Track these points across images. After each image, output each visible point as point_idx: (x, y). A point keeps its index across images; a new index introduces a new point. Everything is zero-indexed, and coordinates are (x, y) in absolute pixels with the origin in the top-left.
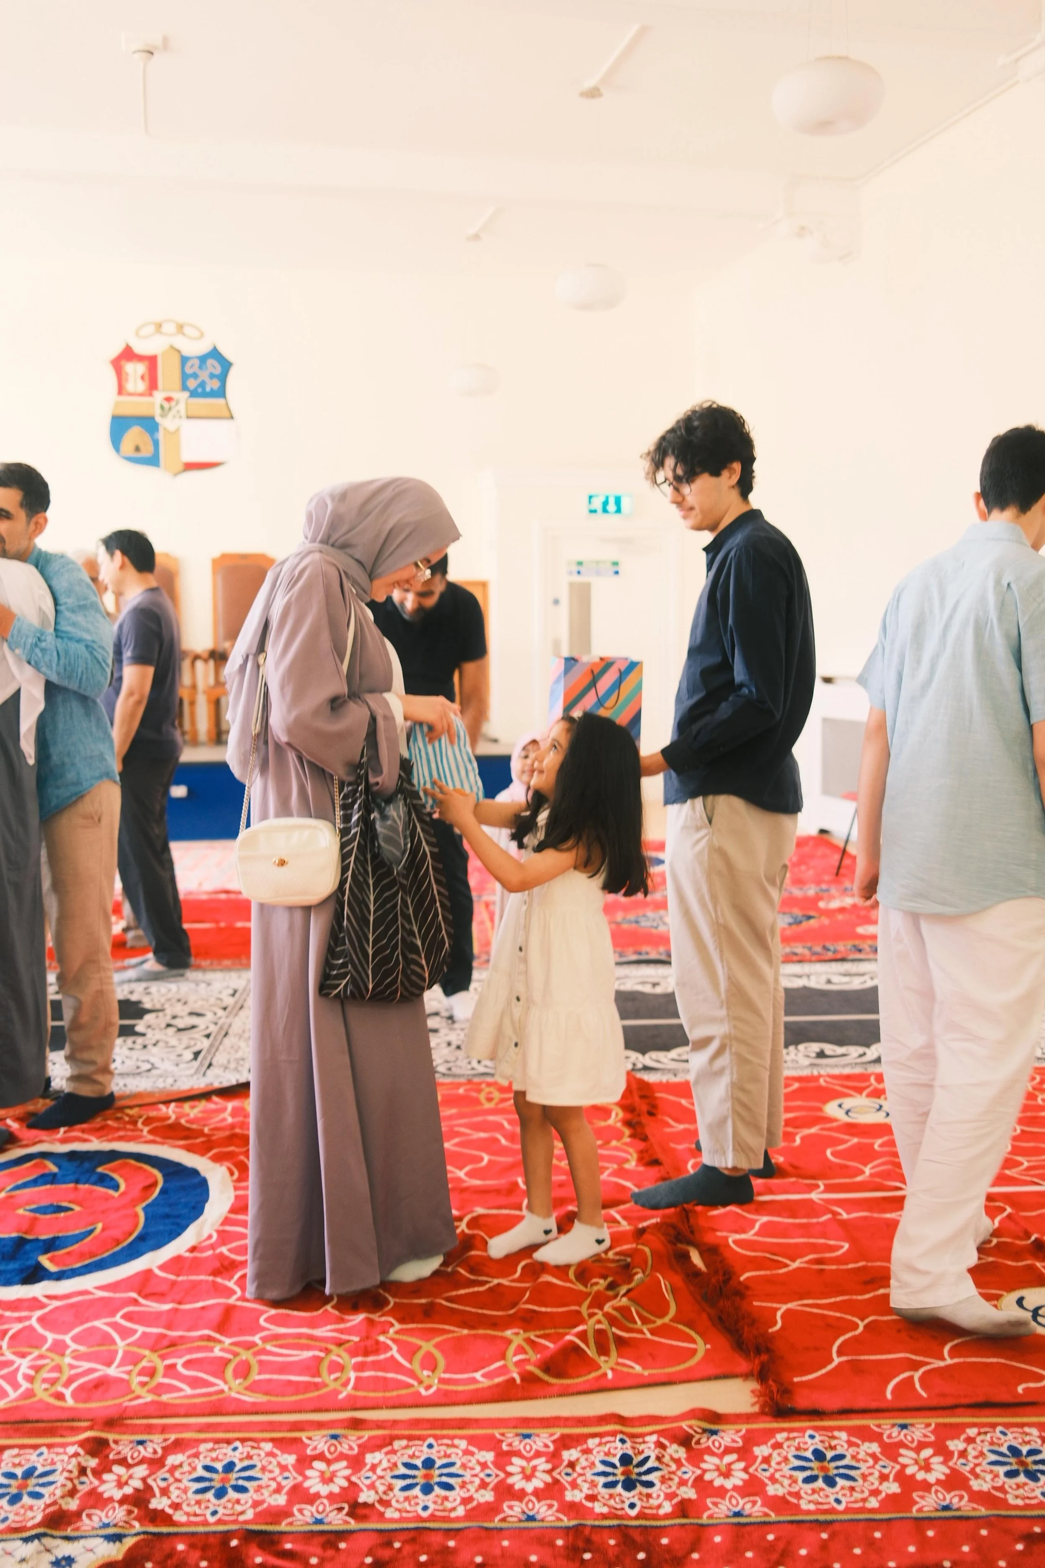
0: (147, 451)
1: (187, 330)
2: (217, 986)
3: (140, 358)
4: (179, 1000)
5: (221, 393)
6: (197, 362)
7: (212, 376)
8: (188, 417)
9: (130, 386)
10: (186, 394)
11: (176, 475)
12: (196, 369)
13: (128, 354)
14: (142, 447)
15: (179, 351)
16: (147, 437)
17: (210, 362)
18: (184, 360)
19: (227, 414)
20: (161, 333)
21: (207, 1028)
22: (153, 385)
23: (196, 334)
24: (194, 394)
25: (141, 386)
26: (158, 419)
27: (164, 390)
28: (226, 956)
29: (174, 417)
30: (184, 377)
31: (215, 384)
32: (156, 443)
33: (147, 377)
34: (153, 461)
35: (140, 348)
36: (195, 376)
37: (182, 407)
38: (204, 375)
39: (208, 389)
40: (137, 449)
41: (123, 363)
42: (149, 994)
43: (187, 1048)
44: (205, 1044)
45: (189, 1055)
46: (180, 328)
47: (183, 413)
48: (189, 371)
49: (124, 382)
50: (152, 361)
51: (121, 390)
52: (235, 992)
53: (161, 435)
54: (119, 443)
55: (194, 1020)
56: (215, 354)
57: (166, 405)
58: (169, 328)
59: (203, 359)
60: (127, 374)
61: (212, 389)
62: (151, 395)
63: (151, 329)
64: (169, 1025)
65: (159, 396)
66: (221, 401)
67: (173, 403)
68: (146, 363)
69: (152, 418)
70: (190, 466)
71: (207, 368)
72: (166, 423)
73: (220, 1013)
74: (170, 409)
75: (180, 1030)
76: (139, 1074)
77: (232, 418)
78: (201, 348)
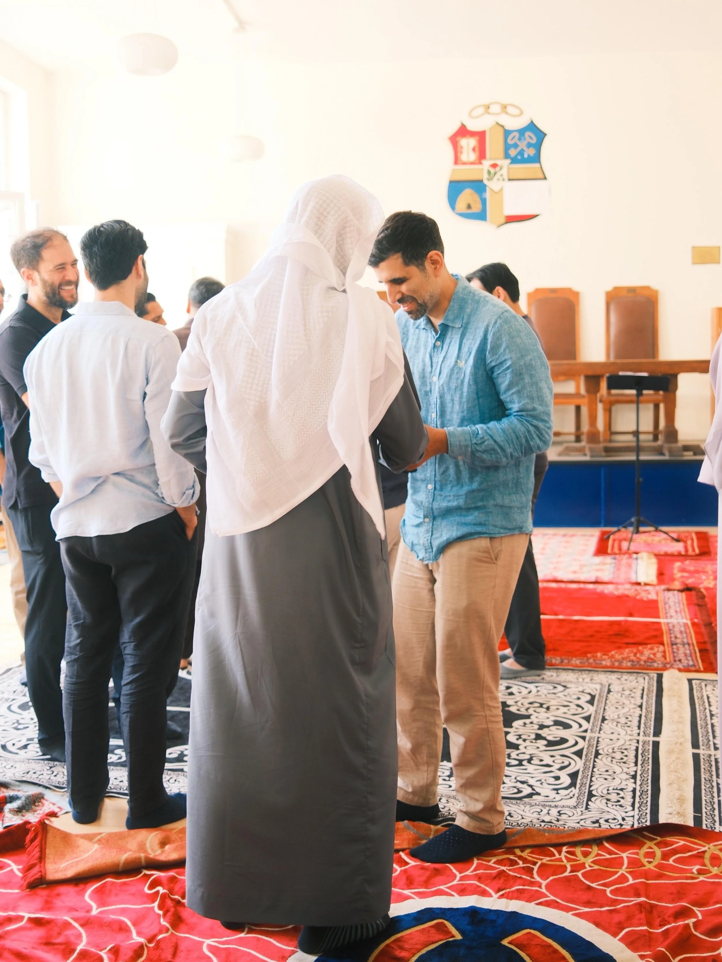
0: (477, 208)
1: (510, 109)
2: (573, 689)
3: (472, 134)
4: (541, 705)
5: (536, 158)
6: (517, 135)
7: (529, 145)
8: (509, 180)
9: (464, 157)
10: (508, 161)
11: (499, 226)
12: (516, 140)
13: (463, 131)
14: (472, 205)
15: (503, 126)
16: (477, 198)
17: (527, 134)
18: (507, 133)
19: (542, 176)
20: (489, 113)
21: (576, 743)
22: (482, 155)
23: (517, 112)
24: (514, 161)
25: (472, 157)
26: (486, 182)
27: (491, 159)
28: (572, 654)
29: (498, 179)
30: (507, 147)
31: (532, 152)
32: (484, 202)
33: (477, 149)
34: (481, 216)
35: (472, 126)
36: (516, 146)
37: (504, 172)
38: (523, 145)
39: (526, 156)
40: (469, 207)
41: (458, 138)
42: (511, 694)
43: (561, 769)
44: (578, 764)
45: (566, 780)
46: (504, 107)
47: (505, 176)
48: (510, 142)
49: (459, 154)
50: (481, 136)
51: (457, 161)
52: (593, 697)
53: (488, 195)
54: (455, 203)
55: (561, 733)
56: (532, 127)
57: (492, 171)
58: (495, 109)
59: (522, 132)
60: (462, 147)
61: (529, 155)
62: (480, 163)
63: (481, 110)
64: (538, 737)
65: (486, 164)
66: (537, 165)
67: (498, 169)
68: (477, 138)
69: (481, 181)
70: (511, 219)
71: (525, 139)
72: (492, 185)
73: (584, 723)
74: (495, 173)
75: (550, 744)
76: (520, 799)
77: (545, 178)
78: (521, 123)
